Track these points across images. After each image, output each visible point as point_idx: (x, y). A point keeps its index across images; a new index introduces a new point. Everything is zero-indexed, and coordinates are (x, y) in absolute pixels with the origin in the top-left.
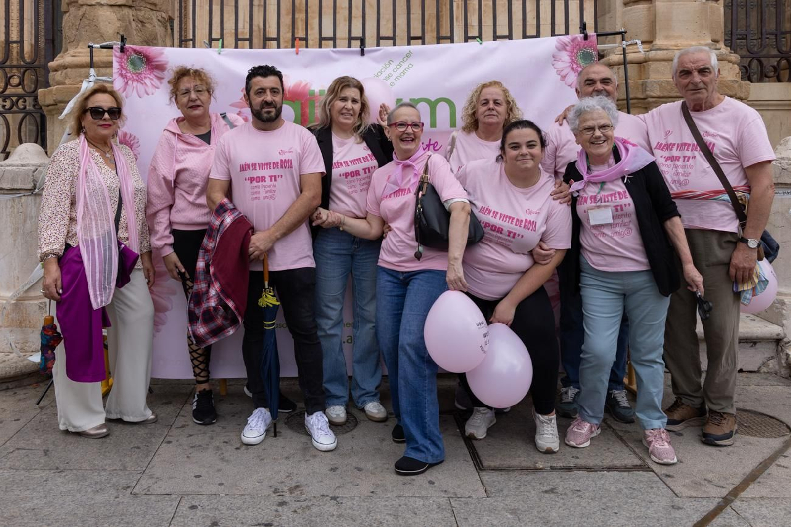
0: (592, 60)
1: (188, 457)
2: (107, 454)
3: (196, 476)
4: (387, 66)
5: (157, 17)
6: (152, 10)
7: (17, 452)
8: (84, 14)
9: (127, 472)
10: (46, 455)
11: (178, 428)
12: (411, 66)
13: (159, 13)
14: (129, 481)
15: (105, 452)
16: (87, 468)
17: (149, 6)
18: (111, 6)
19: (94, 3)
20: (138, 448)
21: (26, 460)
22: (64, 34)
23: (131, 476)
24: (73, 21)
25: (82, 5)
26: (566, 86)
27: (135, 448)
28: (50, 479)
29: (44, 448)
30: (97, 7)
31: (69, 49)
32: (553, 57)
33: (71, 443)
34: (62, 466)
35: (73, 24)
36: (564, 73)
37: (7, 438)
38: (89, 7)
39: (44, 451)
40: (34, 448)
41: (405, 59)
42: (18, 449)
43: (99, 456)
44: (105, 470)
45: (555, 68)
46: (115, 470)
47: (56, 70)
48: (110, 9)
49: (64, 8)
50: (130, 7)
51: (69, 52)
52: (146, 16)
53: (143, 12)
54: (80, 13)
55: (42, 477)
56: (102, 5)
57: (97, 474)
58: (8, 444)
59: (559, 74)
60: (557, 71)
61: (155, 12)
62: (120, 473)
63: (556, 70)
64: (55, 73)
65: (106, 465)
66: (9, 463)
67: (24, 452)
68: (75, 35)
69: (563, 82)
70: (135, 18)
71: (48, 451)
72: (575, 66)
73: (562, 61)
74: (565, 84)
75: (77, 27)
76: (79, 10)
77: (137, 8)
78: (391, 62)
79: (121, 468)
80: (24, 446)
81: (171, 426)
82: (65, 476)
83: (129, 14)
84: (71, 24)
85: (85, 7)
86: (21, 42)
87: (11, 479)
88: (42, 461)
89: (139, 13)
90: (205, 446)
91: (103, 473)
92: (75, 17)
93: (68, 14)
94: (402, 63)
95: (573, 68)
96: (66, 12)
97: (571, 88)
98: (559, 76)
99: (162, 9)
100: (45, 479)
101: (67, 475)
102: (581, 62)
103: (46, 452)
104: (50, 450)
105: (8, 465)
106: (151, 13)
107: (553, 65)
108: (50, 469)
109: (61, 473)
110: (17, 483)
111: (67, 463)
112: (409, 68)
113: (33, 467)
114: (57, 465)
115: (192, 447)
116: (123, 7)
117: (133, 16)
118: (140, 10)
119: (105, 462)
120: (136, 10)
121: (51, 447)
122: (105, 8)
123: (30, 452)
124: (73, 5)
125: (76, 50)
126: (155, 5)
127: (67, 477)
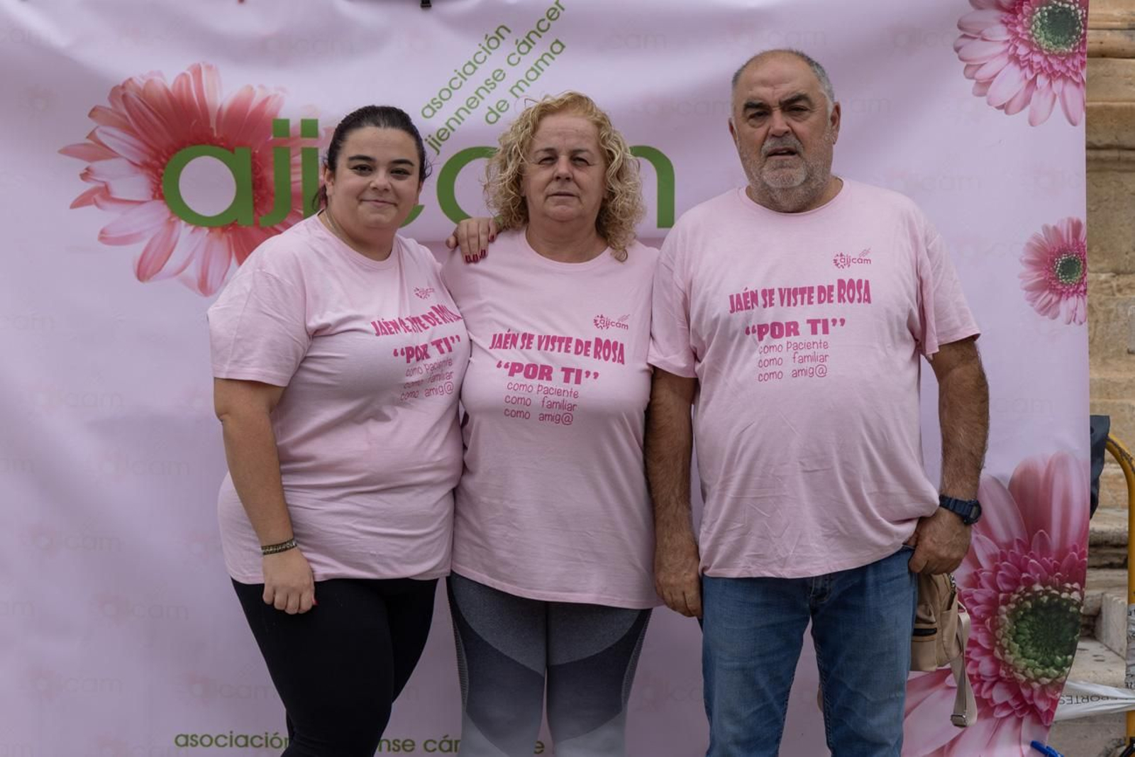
0: (1074, 32)
4: (493, 43)
12: (557, 48)
26: (993, 110)
32: (960, 27)
36: (984, 73)
41: (543, 26)
45: (962, 59)
59: (973, 78)
60: (967, 67)
63: (964, 64)
69: (984, 99)
72: (1022, 51)
73: (984, 39)
74: (989, 104)
78: (502, 31)
94: (533, 36)
95: (1015, 59)
97: (1007, 113)
98: (974, 81)
102: (1042, 39)
107: (957, 50)
112: (552, 54)
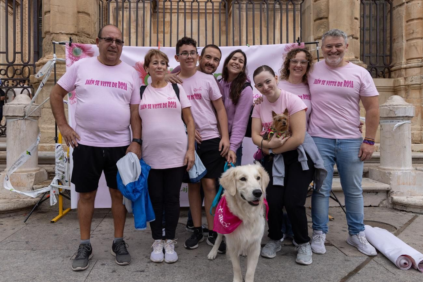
1: (102, 243)
2: (60, 243)
3: (105, 251)
5: (90, 41)
6: (87, 37)
7: (12, 242)
8: (53, 38)
9: (69, 250)
10: (27, 243)
11: (97, 231)
13: (91, 39)
14: (70, 254)
15: (58, 242)
16: (48, 249)
17: (86, 35)
18: (67, 34)
19: (58, 32)
20: (76, 240)
21: (16, 246)
22: (43, 49)
23: (71, 252)
24: (48, 42)
25: (52, 34)
27: (74, 240)
28: (28, 254)
29: (26, 240)
30: (60, 34)
31: (46, 55)
33: (41, 238)
34: (35, 248)
35: (48, 43)
37: (7, 237)
38: (56, 34)
39: (26, 242)
40: (21, 240)
42: (12, 241)
43: (55, 244)
44: (57, 249)
46: (63, 249)
47: (39, 66)
48: (66, 36)
49: (43, 35)
50: (76, 35)
51: (46, 57)
52: (85, 40)
53: (83, 38)
54: (51, 37)
55: (23, 253)
56: (62, 34)
57: (53, 251)
58: (7, 239)
61: (89, 39)
62: (65, 250)
64: (38, 67)
65: (58, 247)
66: (6, 247)
67: (15, 242)
68: (49, 49)
70: (79, 41)
71: (28, 242)
75: (50, 44)
76: (51, 36)
77: (80, 36)
79: (67, 248)
80: (15, 240)
81: (94, 230)
82: (36, 252)
83: (76, 39)
84: (46, 43)
85: (53, 35)
86: (21, 53)
87: (7, 254)
88: (25, 246)
89: (81, 38)
90: (111, 239)
91: (56, 251)
92: (49, 39)
93: (45, 38)
96: (44, 38)
99: (93, 37)
100: (25, 254)
101: (37, 252)
103: (27, 242)
104: (29, 241)
105: (6, 248)
106: (87, 39)
108: (29, 249)
109: (34, 251)
110: (10, 256)
111: (38, 247)
113: (20, 249)
114: (32, 248)
115: (104, 239)
116: (73, 35)
117: (78, 39)
118: (82, 37)
119: (58, 246)
120: (79, 37)
121: (30, 240)
122: (64, 35)
123: (19, 242)
124: (48, 33)
125: (49, 56)
126: (89, 35)
127: (37, 253)
